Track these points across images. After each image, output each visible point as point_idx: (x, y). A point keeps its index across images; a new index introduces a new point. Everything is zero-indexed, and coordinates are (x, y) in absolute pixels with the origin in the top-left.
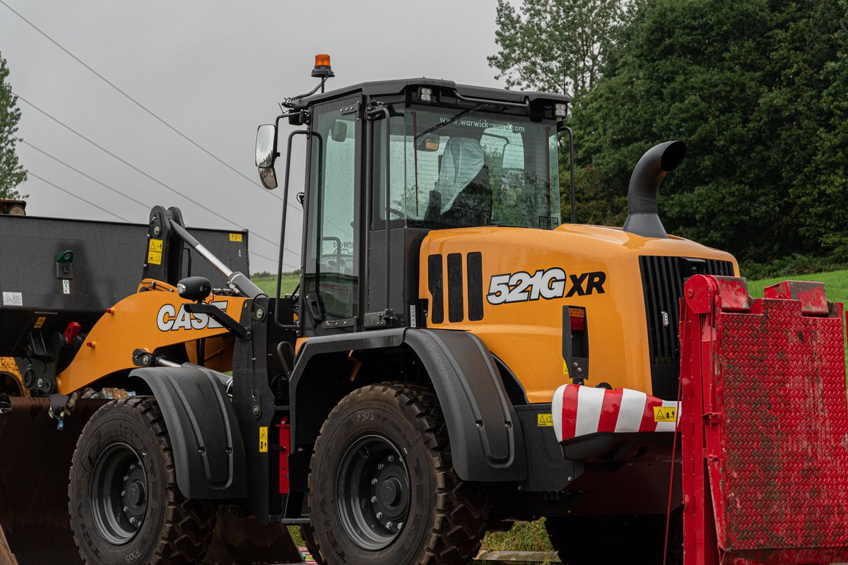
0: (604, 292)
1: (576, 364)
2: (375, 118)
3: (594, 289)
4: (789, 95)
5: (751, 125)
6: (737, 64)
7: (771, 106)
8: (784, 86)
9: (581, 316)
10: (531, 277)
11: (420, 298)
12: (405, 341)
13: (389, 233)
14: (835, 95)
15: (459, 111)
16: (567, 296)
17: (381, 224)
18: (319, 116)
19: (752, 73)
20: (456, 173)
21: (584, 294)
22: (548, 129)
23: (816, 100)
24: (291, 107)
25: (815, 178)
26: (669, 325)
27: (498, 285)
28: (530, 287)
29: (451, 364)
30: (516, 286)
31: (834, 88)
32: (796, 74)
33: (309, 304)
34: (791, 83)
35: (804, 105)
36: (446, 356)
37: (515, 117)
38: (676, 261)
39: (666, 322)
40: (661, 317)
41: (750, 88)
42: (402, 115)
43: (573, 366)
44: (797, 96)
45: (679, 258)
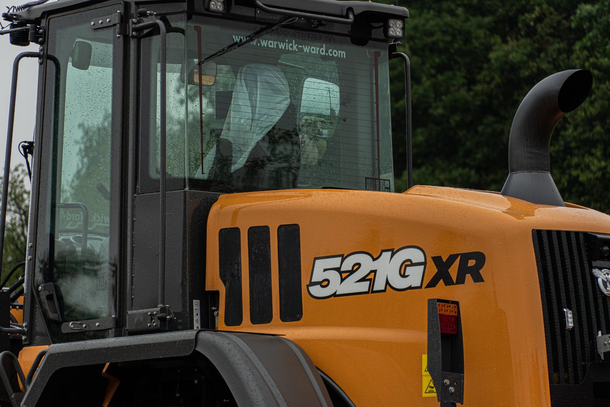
0: (482, 280)
1: (447, 381)
2: (142, 34)
3: (468, 276)
4: (529, 49)
5: (479, 88)
6: (459, 6)
7: (506, 63)
8: (522, 36)
9: (453, 314)
10: (374, 260)
11: (207, 289)
12: (197, 349)
13: (164, 196)
14: (591, 49)
15: (259, 27)
16: (428, 286)
17: (153, 186)
18: (58, 31)
19: (479, 18)
20: (253, 113)
21: (452, 283)
22: (377, 55)
23: (565, 56)
24: (16, 19)
25: (564, 160)
26: (573, 328)
27: (325, 270)
28: (373, 274)
29: (265, 381)
30: (352, 272)
31: (590, 39)
32: (539, 20)
33: (43, 297)
34: (531, 32)
35: (549, 62)
36: (257, 370)
37: (334, 36)
38: (581, 237)
39: (570, 324)
40: (563, 317)
41: (477, 38)
42: (182, 31)
43: (443, 384)
44: (540, 50)
45: (586, 234)
